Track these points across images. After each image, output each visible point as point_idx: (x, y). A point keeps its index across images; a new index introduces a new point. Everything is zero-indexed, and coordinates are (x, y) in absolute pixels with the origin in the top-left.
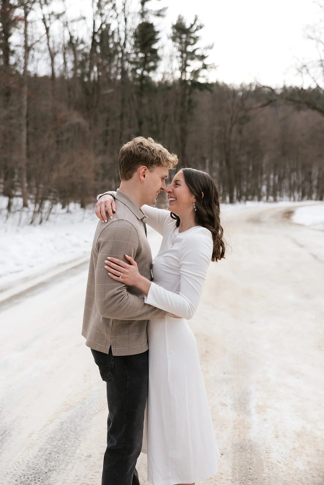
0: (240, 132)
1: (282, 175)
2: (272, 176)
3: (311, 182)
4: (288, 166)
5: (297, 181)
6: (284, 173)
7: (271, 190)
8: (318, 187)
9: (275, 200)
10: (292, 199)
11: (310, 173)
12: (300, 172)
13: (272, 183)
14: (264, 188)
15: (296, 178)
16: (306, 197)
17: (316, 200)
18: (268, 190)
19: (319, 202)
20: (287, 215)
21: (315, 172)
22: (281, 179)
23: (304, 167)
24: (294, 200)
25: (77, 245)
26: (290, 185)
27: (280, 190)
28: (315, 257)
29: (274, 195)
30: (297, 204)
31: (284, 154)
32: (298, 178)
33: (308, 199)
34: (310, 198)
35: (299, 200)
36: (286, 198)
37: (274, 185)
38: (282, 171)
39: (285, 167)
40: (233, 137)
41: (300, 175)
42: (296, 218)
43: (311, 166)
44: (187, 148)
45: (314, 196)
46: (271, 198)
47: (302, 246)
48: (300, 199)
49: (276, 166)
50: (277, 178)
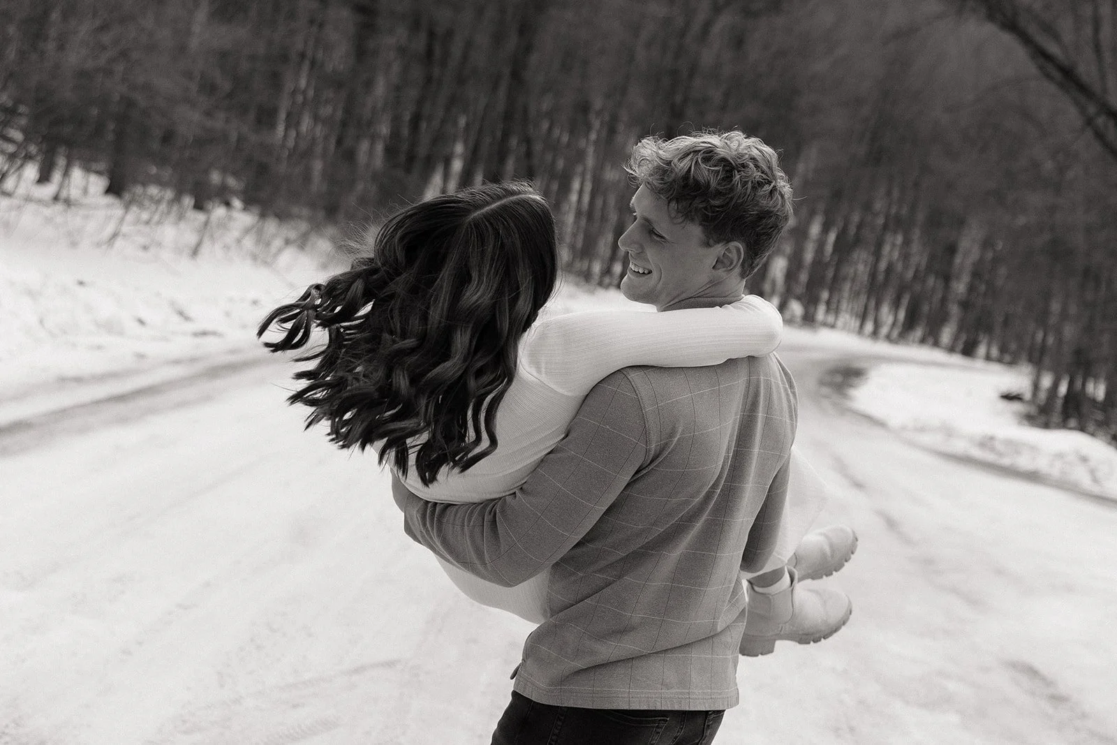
0: (738, 42)
1: (852, 230)
2: (815, 229)
3: (947, 278)
4: (878, 205)
5: (899, 267)
6: (860, 226)
7: (804, 277)
8: (965, 305)
9: (808, 320)
10: (869, 327)
11: (952, 250)
12: (916, 234)
13: (809, 256)
14: (779, 266)
15: (896, 255)
16: (919, 333)
17: (951, 349)
18: (790, 276)
19: (957, 359)
20: (839, 379)
21: (969, 249)
22: (844, 248)
23: (934, 222)
24: (875, 334)
25: (110, 327)
26: (873, 275)
27: (835, 286)
28: (891, 524)
29: (810, 301)
30: (882, 348)
31: (877, 157)
32: (905, 257)
33: (923, 341)
34: (931, 338)
35: (888, 338)
36: (846, 318)
37: (818, 262)
38: (856, 218)
39: (867, 207)
40: (707, 57)
41: (915, 247)
42: (864, 396)
43: (961, 223)
44: (534, 59)
45: (946, 335)
46: (796, 308)
47: (858, 485)
48: (895, 334)
49: (837, 195)
50: (832, 237)
